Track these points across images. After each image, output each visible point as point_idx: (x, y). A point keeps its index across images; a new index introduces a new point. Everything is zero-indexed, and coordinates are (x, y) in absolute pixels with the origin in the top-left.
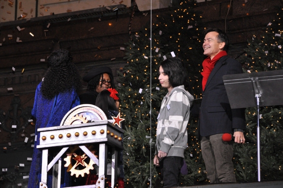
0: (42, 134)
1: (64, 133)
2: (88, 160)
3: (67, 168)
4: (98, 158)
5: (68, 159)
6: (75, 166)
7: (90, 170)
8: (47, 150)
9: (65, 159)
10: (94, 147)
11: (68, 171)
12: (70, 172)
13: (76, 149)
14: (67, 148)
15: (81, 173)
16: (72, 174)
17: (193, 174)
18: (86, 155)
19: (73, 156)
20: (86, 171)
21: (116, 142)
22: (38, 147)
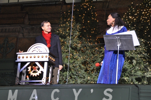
0: (18, 56)
1: (29, 56)
2: (39, 69)
3: (29, 72)
4: (44, 68)
5: (30, 68)
6: (33, 71)
7: (40, 74)
8: (20, 63)
9: (28, 68)
10: (42, 63)
11: (29, 73)
12: (30, 74)
13: (33, 63)
14: (30, 63)
15: (35, 74)
16: (31, 75)
17: (85, 79)
18: (38, 67)
19: (32, 67)
20: (38, 74)
21: (53, 61)
22: (16, 61)
